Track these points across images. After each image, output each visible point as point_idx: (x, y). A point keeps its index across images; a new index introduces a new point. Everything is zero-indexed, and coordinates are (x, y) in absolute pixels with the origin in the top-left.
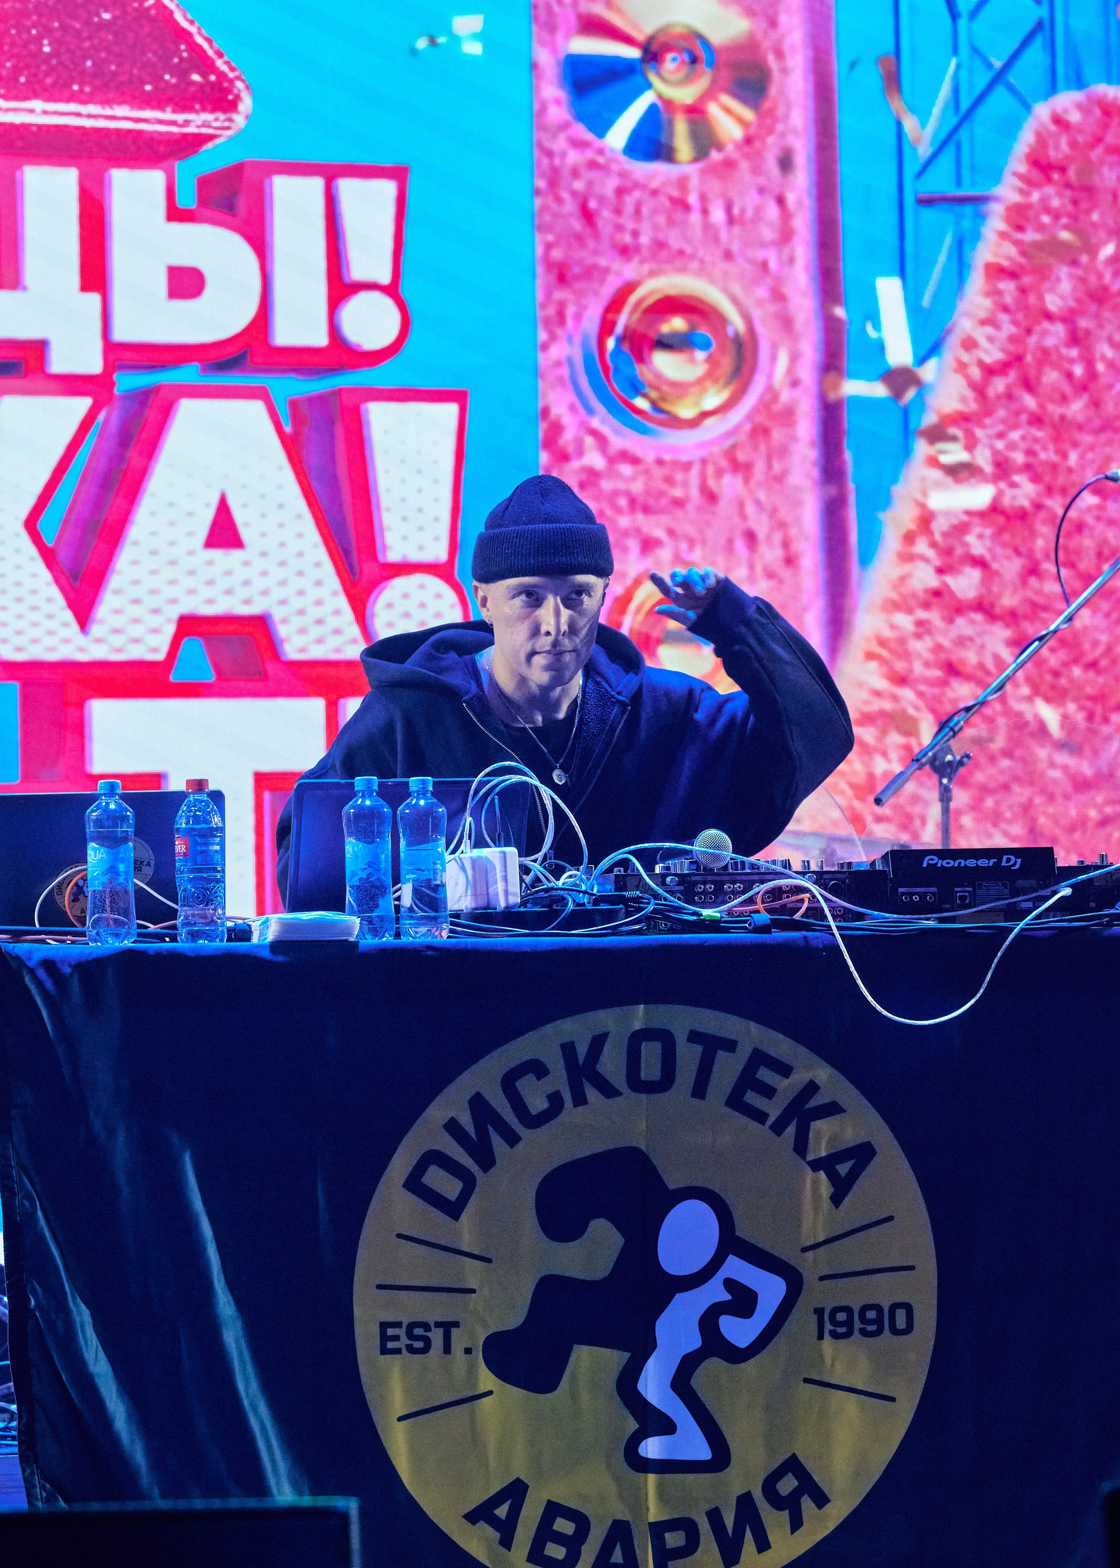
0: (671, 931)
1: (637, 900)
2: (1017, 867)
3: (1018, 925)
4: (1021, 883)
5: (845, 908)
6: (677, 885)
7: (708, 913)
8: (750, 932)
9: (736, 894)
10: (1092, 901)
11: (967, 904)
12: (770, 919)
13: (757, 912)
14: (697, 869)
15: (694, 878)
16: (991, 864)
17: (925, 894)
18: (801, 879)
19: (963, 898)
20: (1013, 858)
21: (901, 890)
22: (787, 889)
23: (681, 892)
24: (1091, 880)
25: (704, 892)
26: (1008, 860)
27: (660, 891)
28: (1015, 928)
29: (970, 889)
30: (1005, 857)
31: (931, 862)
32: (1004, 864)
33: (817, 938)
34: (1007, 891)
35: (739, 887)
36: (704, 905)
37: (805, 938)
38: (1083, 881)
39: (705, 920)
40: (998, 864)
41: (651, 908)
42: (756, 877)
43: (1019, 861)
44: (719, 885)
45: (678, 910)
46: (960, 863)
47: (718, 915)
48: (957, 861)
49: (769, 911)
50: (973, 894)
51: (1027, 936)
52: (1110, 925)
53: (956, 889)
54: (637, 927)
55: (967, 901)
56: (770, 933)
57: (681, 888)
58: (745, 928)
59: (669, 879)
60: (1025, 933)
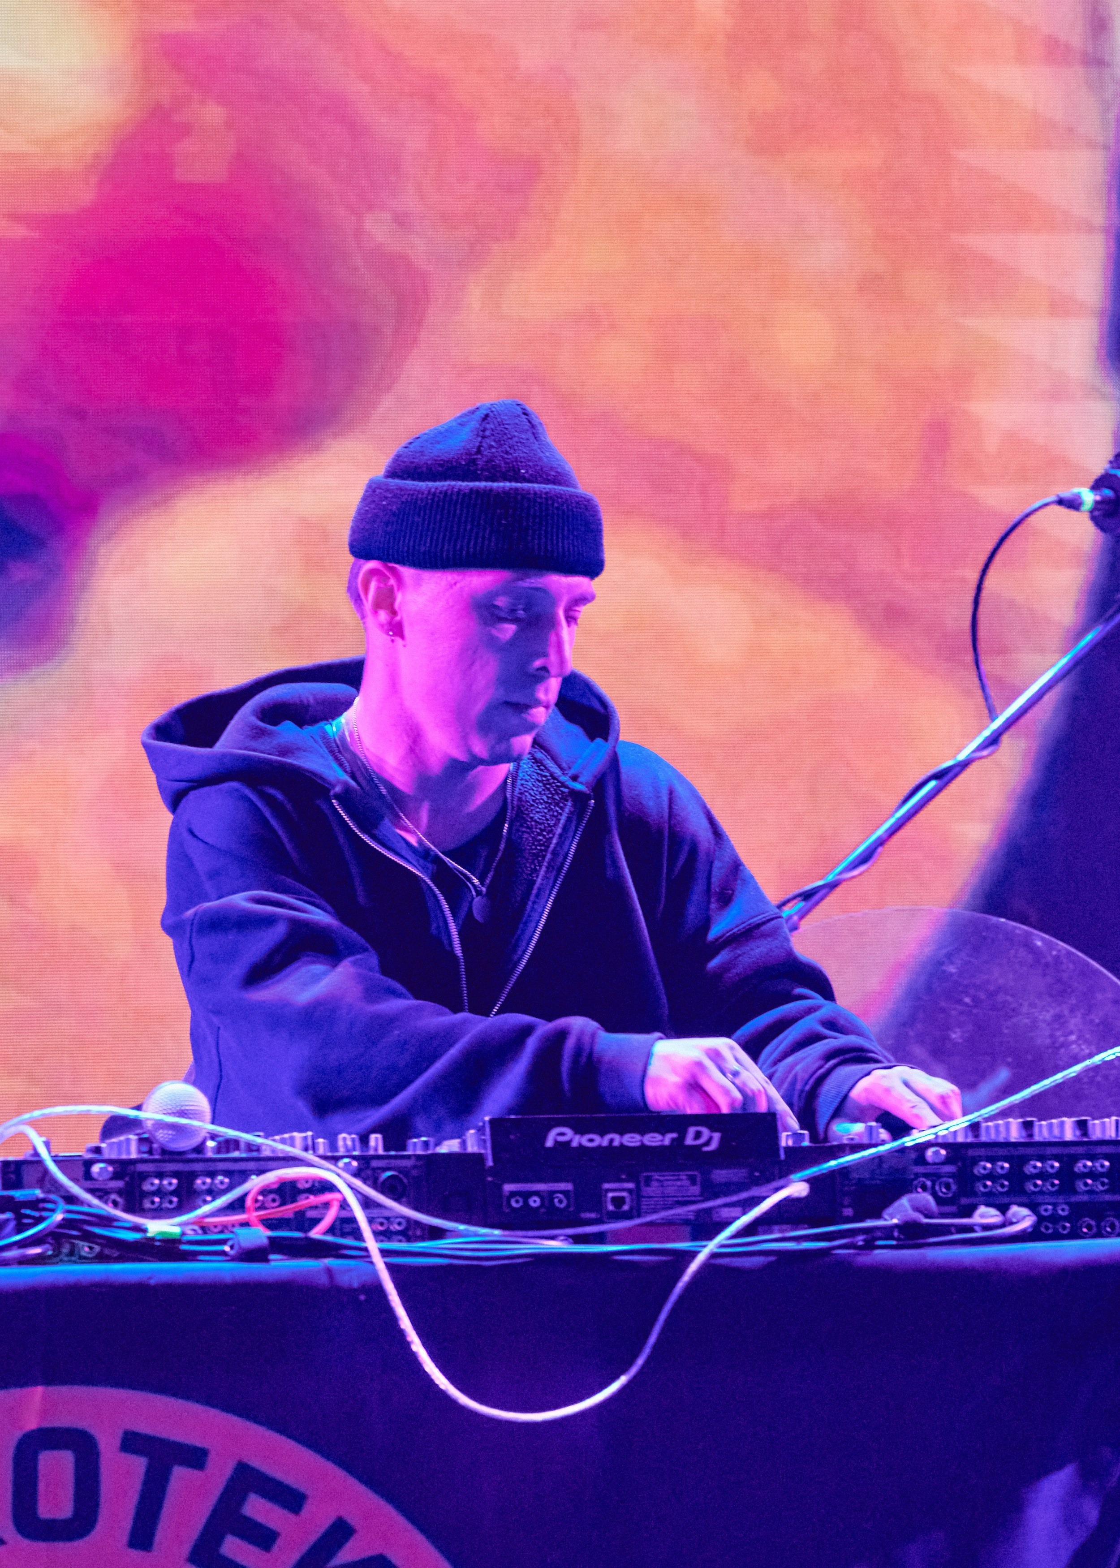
0: (101, 1258)
1: (34, 1204)
2: (713, 1146)
3: (705, 1246)
4: (720, 1175)
5: (408, 1220)
6: (111, 1179)
7: (157, 1228)
8: (233, 1259)
9: (214, 1193)
10: (848, 1206)
11: (625, 1212)
12: (269, 1238)
13: (245, 1224)
14: (150, 1152)
15: (141, 1168)
16: (667, 1142)
17: (552, 1193)
18: (328, 1169)
19: (618, 1202)
20: (706, 1132)
21: (508, 1187)
22: (307, 1186)
23: (120, 1192)
24: (844, 1171)
25: (159, 1192)
26: (698, 1135)
27: (76, 1189)
28: (698, 1252)
29: (630, 1185)
30: (692, 1131)
31: (561, 1139)
32: (689, 1141)
33: (349, 1270)
34: (695, 1190)
35: (222, 1183)
36: (158, 1213)
37: (329, 1271)
38: (832, 1173)
39: (152, 1239)
40: (679, 1142)
41: (58, 1217)
42: (251, 1165)
43: (717, 1136)
44: (186, 1179)
45: (107, 1221)
46: (612, 1141)
47: (177, 1230)
48: (608, 1137)
49: (269, 1224)
50: (636, 1194)
51: (721, 1266)
52: (870, 1246)
53: (606, 1186)
54: (37, 1250)
55: (626, 1207)
56: (267, 1261)
57: (119, 1184)
58: (223, 1253)
59: (96, 1168)
60: (713, 1261)
